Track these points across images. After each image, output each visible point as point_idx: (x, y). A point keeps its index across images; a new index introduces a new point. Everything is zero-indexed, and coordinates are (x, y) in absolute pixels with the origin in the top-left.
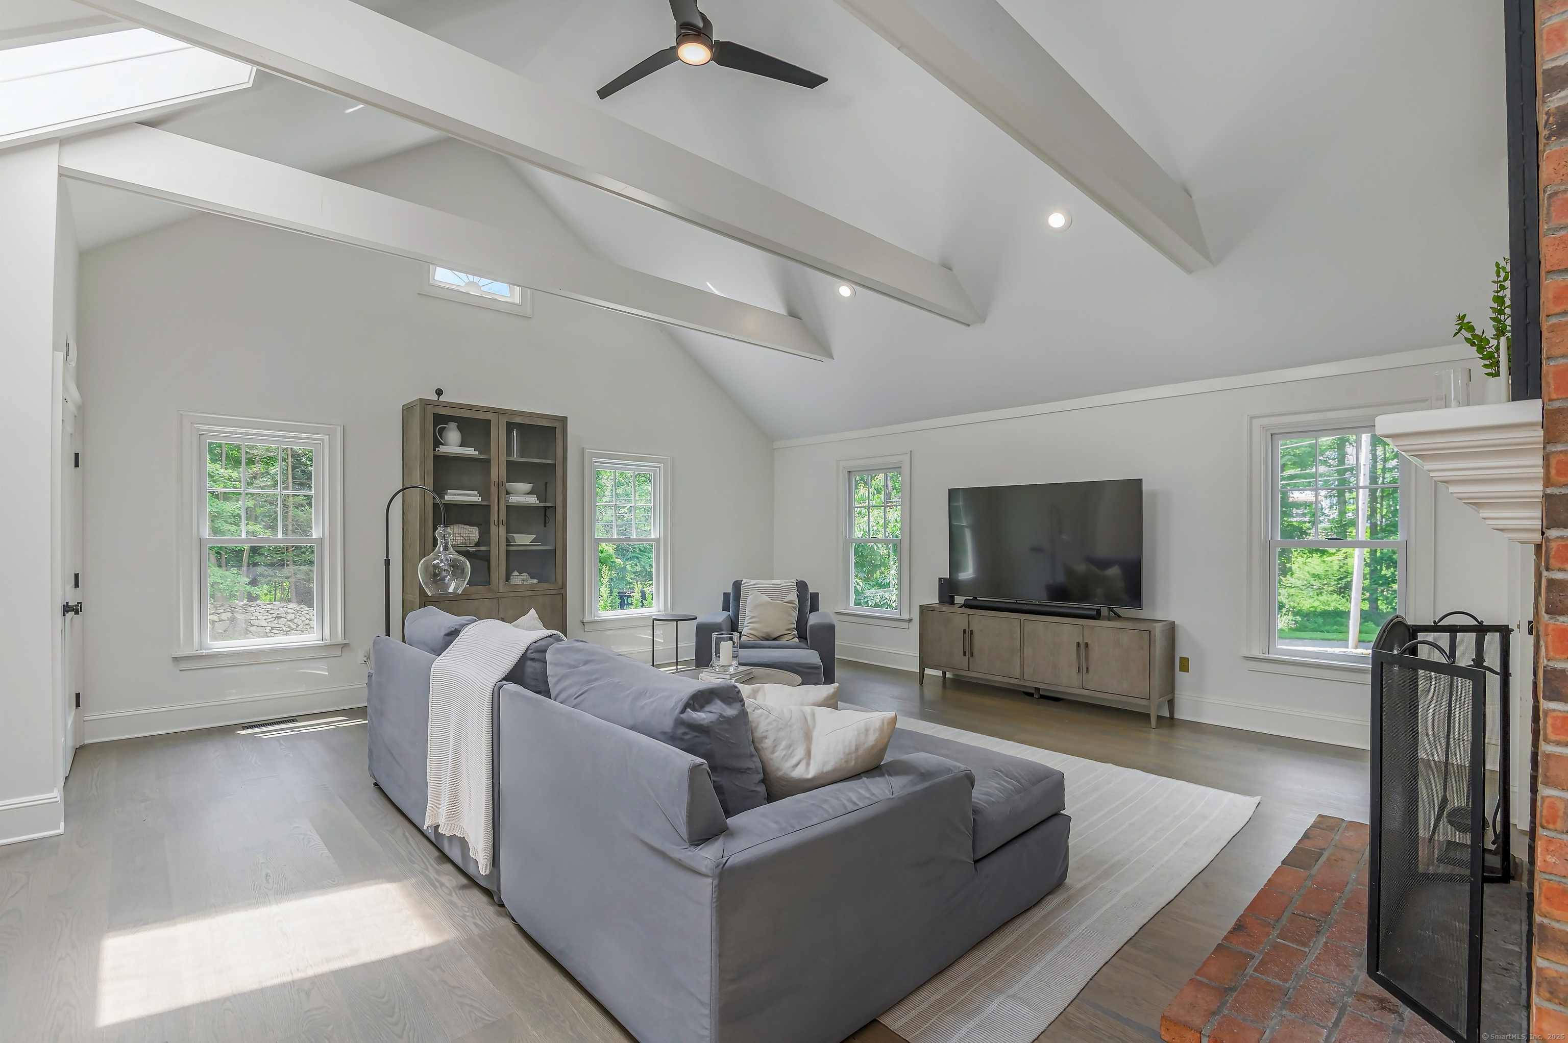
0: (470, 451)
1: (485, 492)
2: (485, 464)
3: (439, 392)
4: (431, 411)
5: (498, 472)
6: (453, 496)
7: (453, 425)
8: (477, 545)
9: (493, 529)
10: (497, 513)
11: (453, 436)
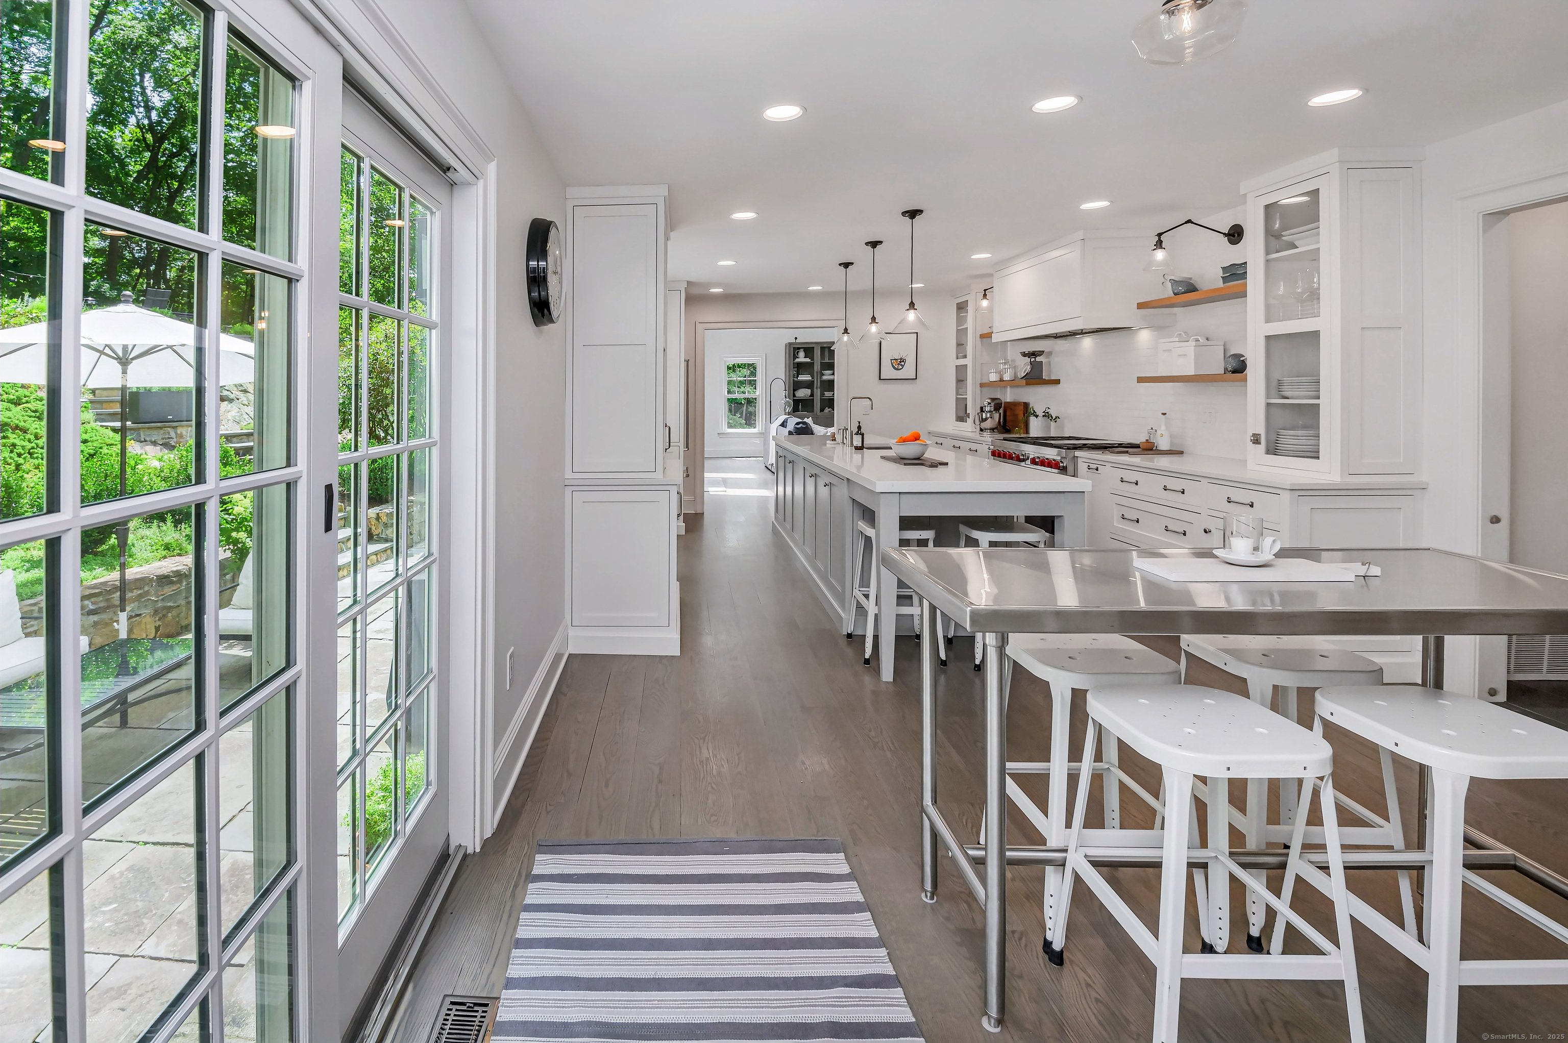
0: (808, 360)
1: (813, 377)
2: (811, 365)
3: (796, 338)
4: (793, 346)
5: (817, 367)
6: (802, 378)
7: (802, 350)
8: (810, 396)
9: (815, 390)
10: (817, 384)
11: (802, 354)
